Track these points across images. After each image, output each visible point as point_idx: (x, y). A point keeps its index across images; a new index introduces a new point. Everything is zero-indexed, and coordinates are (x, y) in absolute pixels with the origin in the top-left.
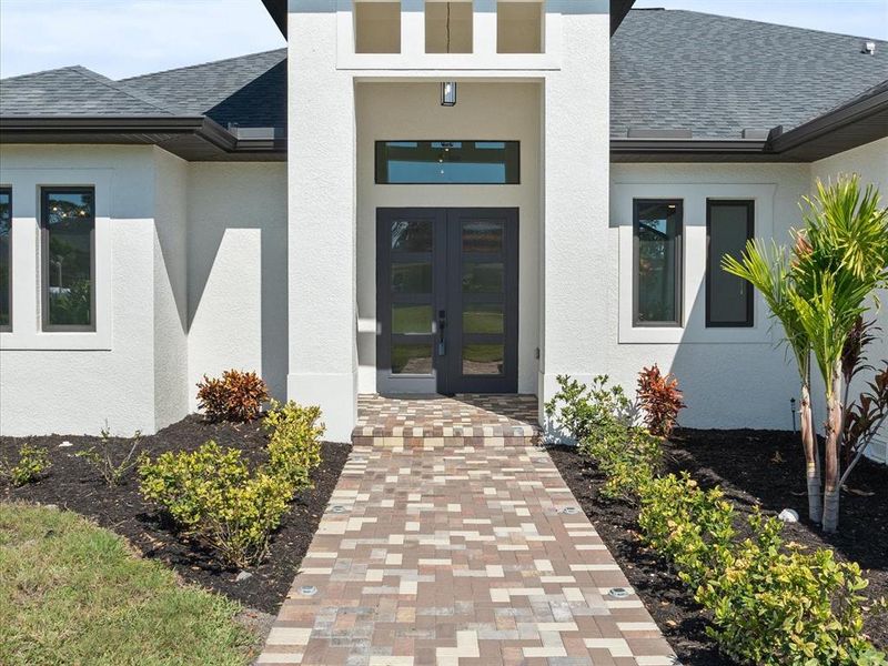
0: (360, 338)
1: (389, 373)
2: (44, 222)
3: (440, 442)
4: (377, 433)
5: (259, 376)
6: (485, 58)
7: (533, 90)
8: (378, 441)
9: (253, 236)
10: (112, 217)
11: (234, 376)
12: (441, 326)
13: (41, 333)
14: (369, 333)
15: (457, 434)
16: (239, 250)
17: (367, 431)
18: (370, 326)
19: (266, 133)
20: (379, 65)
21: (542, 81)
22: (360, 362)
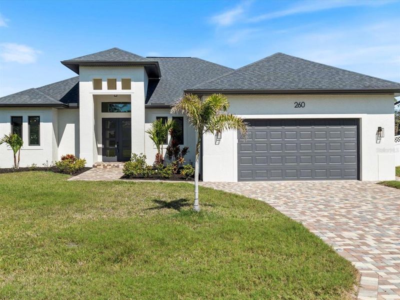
0: (98, 148)
1: (105, 157)
2: (29, 123)
3: (110, 167)
4: (98, 165)
5: (74, 155)
6: (119, 90)
7: (129, 96)
8: (98, 167)
9: (73, 125)
10: (43, 122)
11: (69, 155)
12: (118, 146)
13: (28, 146)
14: (100, 148)
15: (114, 165)
16: (70, 128)
17: (96, 165)
18: (100, 146)
19: (76, 104)
20: (98, 92)
21: (130, 95)
22: (98, 154)
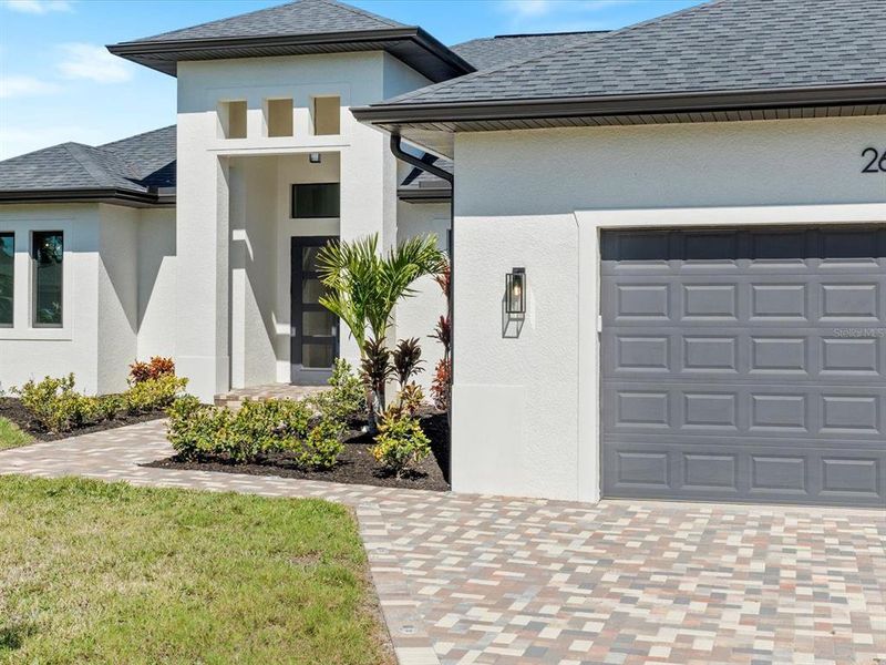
0: (274, 338)
4: (229, 398)
6: (303, 137)
10: (74, 251)
11: (157, 361)
13: (31, 329)
14: (283, 336)
17: (223, 397)
18: (285, 329)
20: (236, 147)
21: (339, 153)
22: (278, 358)
